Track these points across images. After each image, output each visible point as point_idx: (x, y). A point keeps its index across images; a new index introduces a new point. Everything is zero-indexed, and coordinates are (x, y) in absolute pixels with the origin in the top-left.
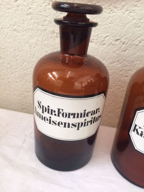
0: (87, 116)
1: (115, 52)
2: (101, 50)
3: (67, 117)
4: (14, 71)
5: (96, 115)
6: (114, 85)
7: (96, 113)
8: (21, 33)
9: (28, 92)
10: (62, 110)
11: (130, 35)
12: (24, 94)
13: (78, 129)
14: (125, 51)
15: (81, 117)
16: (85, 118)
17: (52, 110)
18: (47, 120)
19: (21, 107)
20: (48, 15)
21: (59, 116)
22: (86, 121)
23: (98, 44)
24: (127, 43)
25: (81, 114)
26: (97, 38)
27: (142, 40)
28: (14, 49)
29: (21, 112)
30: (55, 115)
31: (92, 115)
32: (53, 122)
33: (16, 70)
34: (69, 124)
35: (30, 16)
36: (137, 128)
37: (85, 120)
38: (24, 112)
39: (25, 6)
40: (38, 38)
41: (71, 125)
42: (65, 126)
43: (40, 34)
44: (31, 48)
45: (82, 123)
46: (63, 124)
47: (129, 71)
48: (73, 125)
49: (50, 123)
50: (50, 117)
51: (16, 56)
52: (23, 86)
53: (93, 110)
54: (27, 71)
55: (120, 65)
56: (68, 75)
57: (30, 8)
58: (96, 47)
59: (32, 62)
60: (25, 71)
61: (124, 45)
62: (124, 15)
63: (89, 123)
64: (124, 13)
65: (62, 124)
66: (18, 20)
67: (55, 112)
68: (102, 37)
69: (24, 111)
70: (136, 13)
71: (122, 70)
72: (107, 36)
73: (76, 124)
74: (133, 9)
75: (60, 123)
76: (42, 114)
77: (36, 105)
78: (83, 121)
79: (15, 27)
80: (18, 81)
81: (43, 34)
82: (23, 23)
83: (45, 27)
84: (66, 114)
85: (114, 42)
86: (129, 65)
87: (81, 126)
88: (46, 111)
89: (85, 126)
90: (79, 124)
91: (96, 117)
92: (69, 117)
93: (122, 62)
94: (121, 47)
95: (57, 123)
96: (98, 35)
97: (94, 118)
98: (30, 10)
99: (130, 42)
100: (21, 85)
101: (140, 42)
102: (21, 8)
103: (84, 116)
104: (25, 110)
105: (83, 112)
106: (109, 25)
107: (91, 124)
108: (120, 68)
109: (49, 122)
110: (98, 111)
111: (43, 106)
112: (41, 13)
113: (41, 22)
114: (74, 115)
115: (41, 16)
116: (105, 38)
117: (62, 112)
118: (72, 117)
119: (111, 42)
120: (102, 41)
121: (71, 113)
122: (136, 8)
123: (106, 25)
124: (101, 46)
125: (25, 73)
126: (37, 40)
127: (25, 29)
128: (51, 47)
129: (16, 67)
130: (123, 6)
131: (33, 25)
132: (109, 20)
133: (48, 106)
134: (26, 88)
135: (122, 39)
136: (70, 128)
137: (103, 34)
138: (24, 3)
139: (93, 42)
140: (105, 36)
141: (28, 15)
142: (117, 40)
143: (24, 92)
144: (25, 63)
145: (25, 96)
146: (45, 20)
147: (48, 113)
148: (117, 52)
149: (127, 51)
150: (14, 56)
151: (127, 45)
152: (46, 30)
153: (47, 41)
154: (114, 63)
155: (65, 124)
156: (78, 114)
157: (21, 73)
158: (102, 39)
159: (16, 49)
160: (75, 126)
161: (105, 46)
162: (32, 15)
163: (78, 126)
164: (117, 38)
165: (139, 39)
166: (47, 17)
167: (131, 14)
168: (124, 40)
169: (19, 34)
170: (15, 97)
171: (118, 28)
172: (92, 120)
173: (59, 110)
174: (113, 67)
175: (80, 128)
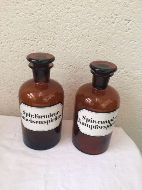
0: (52, 116)
1: (70, 73)
2: (61, 72)
3: (41, 118)
4: (3, 87)
5: (58, 115)
6: (72, 93)
7: (57, 114)
8: (7, 63)
9: (14, 101)
10: (37, 114)
11: (77, 63)
12: (11, 103)
13: (48, 124)
14: (76, 72)
15: (48, 117)
16: (51, 118)
17: (31, 115)
18: (29, 121)
19: (10, 112)
20: (24, 52)
21: (36, 118)
22: (52, 119)
23: (59, 68)
24: (76, 68)
25: (48, 116)
26: (57, 65)
27: (85, 66)
28: (2, 73)
29: (10, 115)
30: (34, 117)
31: (55, 115)
32: (33, 121)
33: (5, 87)
34: (42, 122)
35: (12, 53)
36: (80, 120)
37: (51, 119)
38: (13, 116)
39: (8, 46)
40: (18, 66)
41: (43, 122)
42: (40, 123)
43: (20, 63)
44: (14, 72)
45: (50, 121)
46: (39, 122)
47: (80, 84)
48: (44, 122)
49: (31, 122)
50: (31, 119)
51: (4, 78)
52: (10, 98)
53: (55, 112)
54: (13, 87)
55: (74, 81)
56: (39, 95)
57: (12, 48)
58: (58, 70)
59: (16, 81)
60: (11, 87)
61: (75, 69)
62: (72, 52)
63: (54, 120)
64: (72, 51)
65: (38, 122)
66: (4, 55)
67: (33, 116)
68: (61, 64)
69: (12, 114)
70: (79, 51)
71: (76, 84)
72: (64, 64)
74: (77, 48)
76: (26, 117)
77: (22, 112)
78: (50, 119)
79: (2, 59)
80: (6, 94)
81: (22, 63)
82: (8, 57)
83: (23, 59)
84: (40, 116)
85: (69, 67)
86: (80, 80)
87: (49, 122)
88: (28, 116)
89: (51, 122)
90: (48, 121)
92: (42, 118)
93: (75, 79)
94: (73, 70)
95: (35, 122)
96: (58, 63)
97: (57, 117)
98: (12, 49)
99: (78, 67)
100: (9, 97)
101: (84, 67)
102: (6, 47)
103: (50, 117)
105: (49, 114)
106: (64, 58)
107: (55, 120)
108: (74, 82)
109: (30, 122)
110: (58, 113)
111: (26, 113)
112: (20, 51)
113: (20, 56)
114: (44, 116)
115: (20, 52)
116: (63, 65)
117: (37, 116)
118: (43, 118)
119: (67, 67)
120: (61, 67)
121: (42, 116)
122: (79, 48)
123: (62, 57)
124: (61, 70)
125: (11, 89)
126: (18, 67)
127: (9, 60)
128: (28, 71)
129: (4, 85)
130: (71, 47)
131: (15, 58)
132: (63, 55)
133: (29, 113)
134: (12, 99)
135: (73, 65)
136: (43, 124)
137: (61, 63)
138: (8, 45)
139: (56, 67)
140: (63, 64)
141: (10, 51)
142: (70, 66)
143: (11, 101)
144: (11, 82)
145: (12, 104)
146: (23, 55)
147: (30, 116)
148: (71, 73)
149: (77, 72)
150: (2, 77)
151: (77, 69)
152: (24, 61)
153: (25, 68)
154: (70, 79)
155: (40, 122)
156: (46, 116)
157: (8, 88)
158: (61, 66)
159: (4, 73)
160: (46, 122)
161: (63, 70)
162: (13, 52)
163: (47, 122)
164: (70, 65)
165: (83, 65)
166: (24, 53)
167: (77, 51)
168: (74, 66)
169: (5, 64)
170: (4, 105)
171: (70, 59)
172: (55, 118)
173: (35, 114)
174: (70, 82)
175: (49, 123)
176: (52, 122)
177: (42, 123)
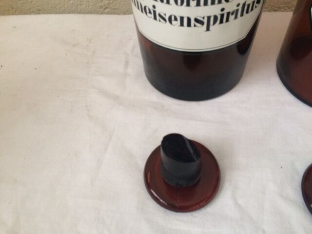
3: (185, 3)
13: (208, 29)
15: (213, 3)
16: (221, 6)
18: (150, 12)
19: (100, 4)
21: (168, 2)
22: (225, 12)
32: (160, 15)
34: (189, 20)
37: (223, 10)
41: (193, 22)
42: (182, 24)
45: (216, 18)
46: (179, 19)
48: (196, 20)
49: (155, 18)
50: (154, 7)
65: (176, 19)
69: (106, 11)
73: (204, 18)
75: (173, 18)
78: (218, 13)
87: (215, 22)
89: (221, 22)
90: (209, 18)
91: (247, 4)
92: (188, 4)
95: (167, 18)
97: (244, 5)
103: (219, 2)
104: (108, 10)
107: (236, 17)
109: (152, 15)
118: (193, 3)
136: (192, 28)
155: (182, 18)
160: (202, 23)
163: (207, 23)
172: (237, 11)
175: (211, 27)
176: (224, 24)
177: (189, 25)
